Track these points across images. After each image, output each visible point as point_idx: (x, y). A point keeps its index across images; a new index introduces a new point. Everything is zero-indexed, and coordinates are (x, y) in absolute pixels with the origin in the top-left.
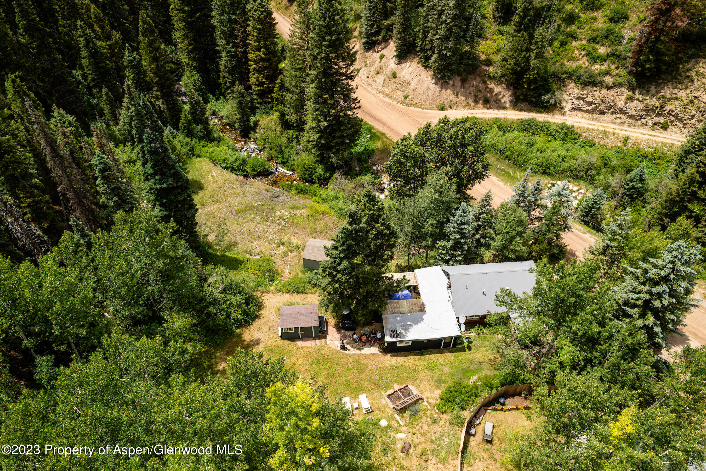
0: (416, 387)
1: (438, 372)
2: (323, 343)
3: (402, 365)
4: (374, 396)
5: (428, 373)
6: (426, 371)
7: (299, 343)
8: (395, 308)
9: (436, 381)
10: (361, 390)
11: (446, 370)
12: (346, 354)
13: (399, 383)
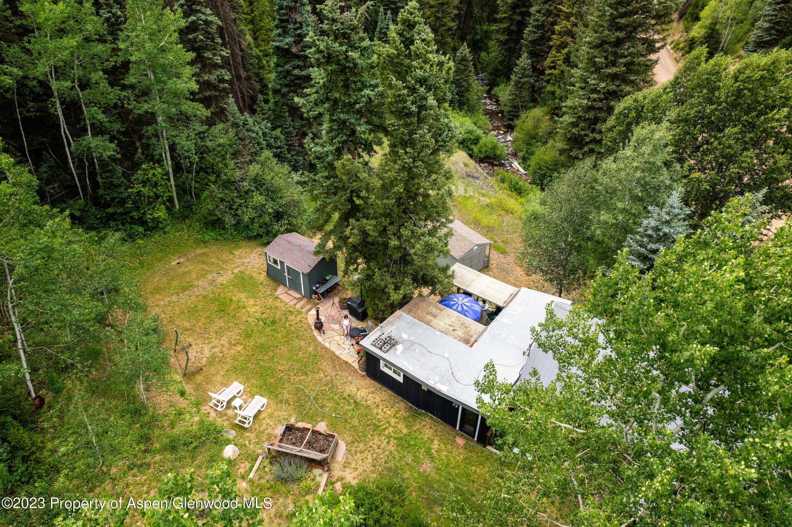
0: (348, 451)
1: (409, 459)
2: (305, 310)
3: (368, 407)
4: (276, 414)
5: (391, 447)
6: (393, 442)
7: (281, 291)
8: (429, 313)
9: (390, 469)
10: (271, 392)
11: (427, 466)
12: (315, 340)
13: (331, 425)
